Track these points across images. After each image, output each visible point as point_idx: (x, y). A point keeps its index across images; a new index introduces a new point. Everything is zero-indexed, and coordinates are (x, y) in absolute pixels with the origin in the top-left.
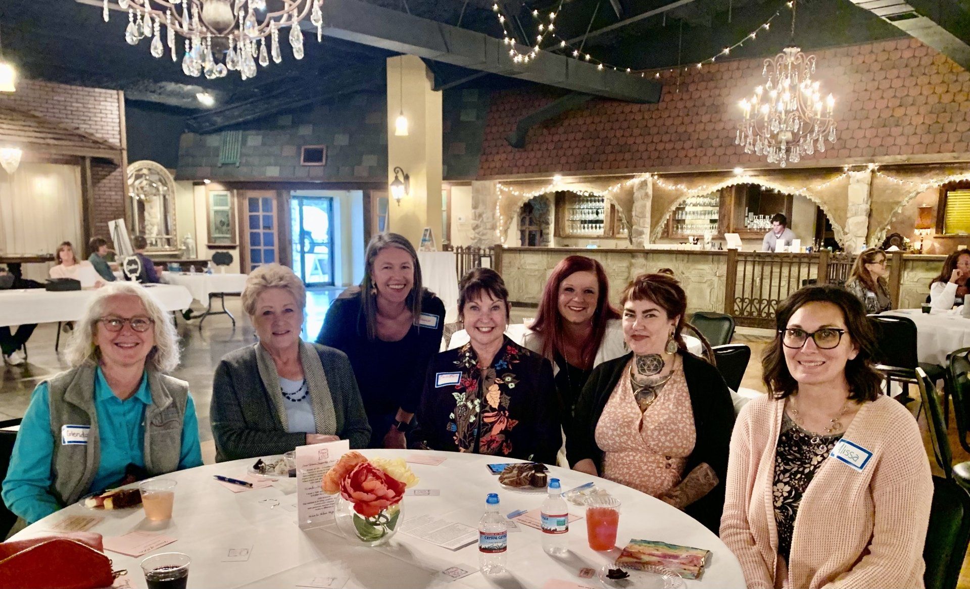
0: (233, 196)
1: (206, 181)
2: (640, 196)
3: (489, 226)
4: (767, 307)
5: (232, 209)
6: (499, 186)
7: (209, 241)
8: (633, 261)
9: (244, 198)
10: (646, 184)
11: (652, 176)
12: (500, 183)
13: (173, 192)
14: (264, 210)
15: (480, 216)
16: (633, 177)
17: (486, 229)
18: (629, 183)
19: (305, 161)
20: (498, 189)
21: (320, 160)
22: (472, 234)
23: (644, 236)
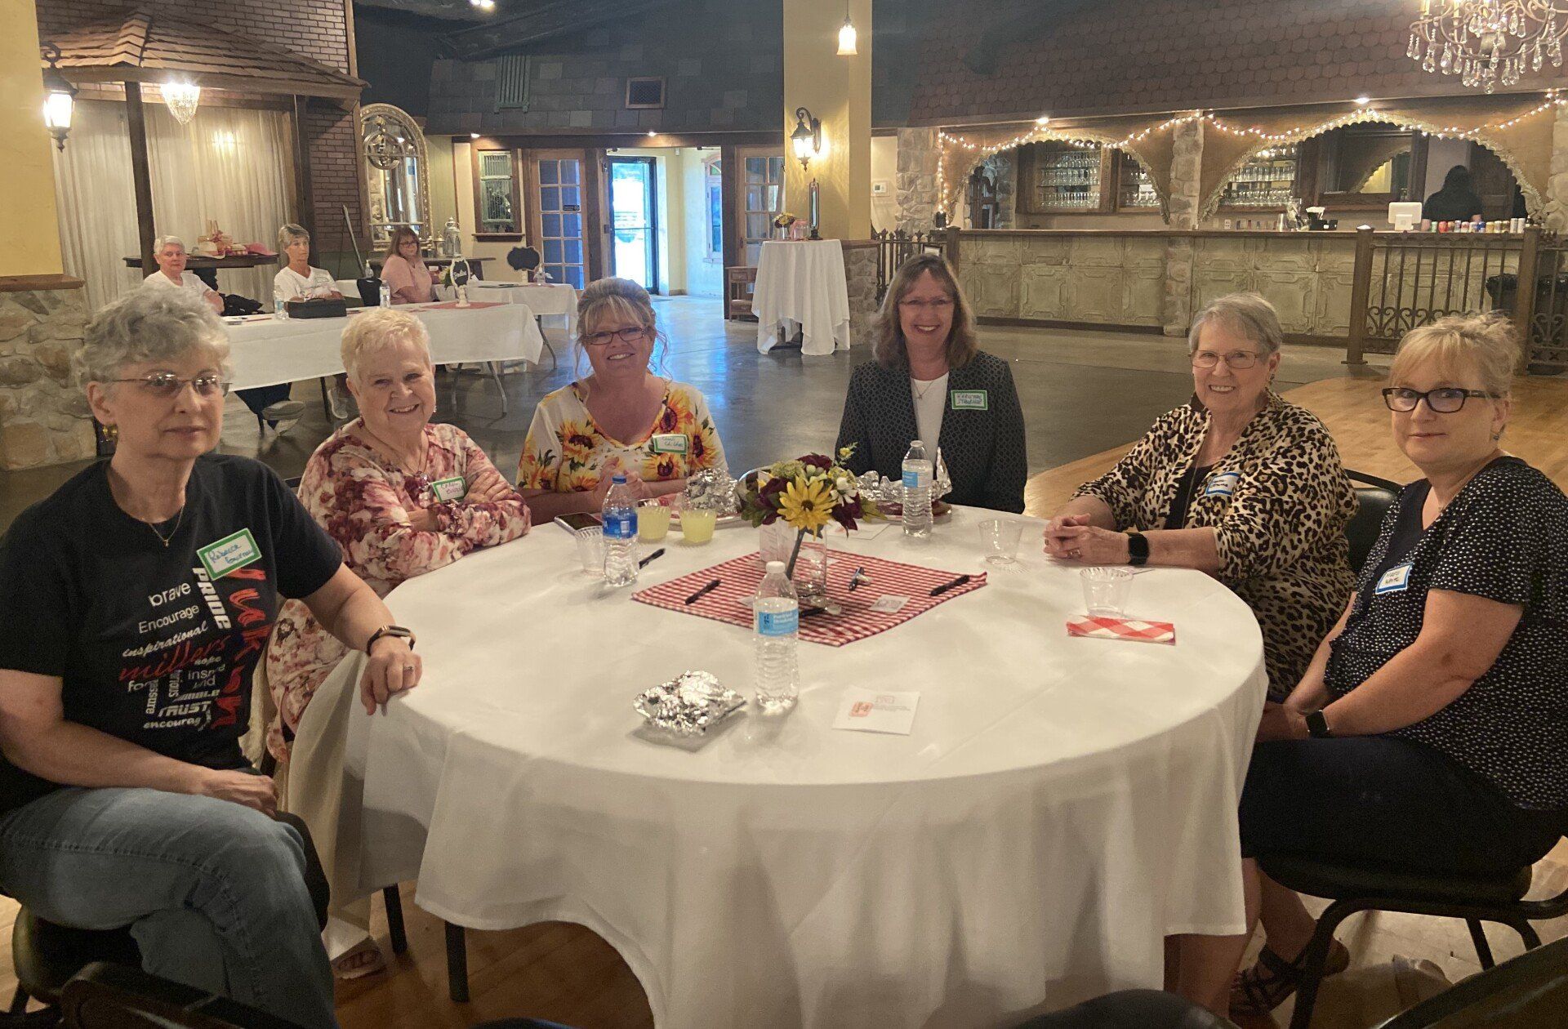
0: (515, 158)
1: (475, 136)
2: (1184, 147)
3: (926, 198)
4: (1394, 320)
6: (941, 135)
7: (477, 231)
8: (1171, 249)
9: (534, 162)
10: (1196, 129)
11: (1205, 114)
12: (942, 130)
13: (423, 153)
14: (563, 182)
15: (912, 182)
16: (1172, 116)
17: (921, 203)
18: (1163, 127)
19: (631, 103)
20: (940, 141)
21: (658, 100)
22: (897, 210)
23: (1190, 210)
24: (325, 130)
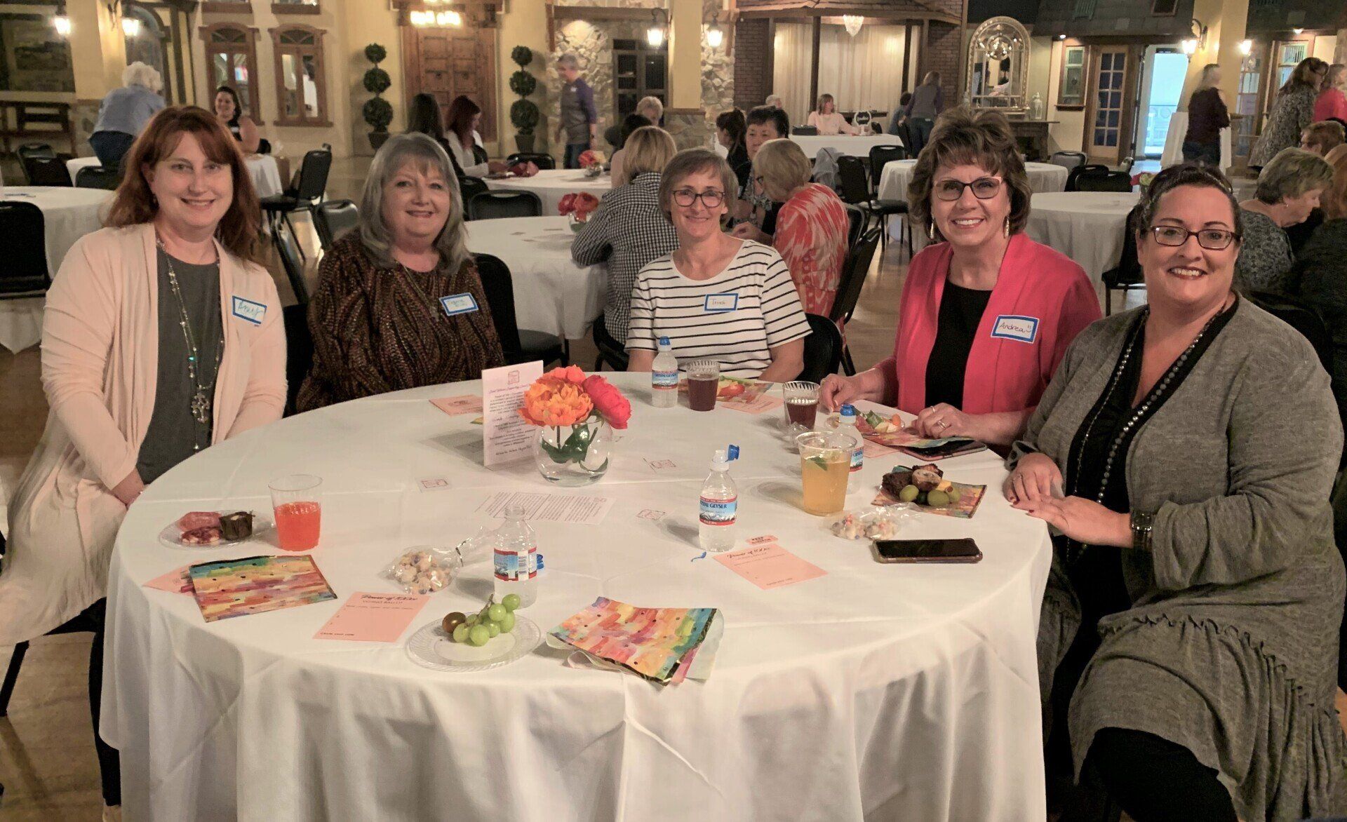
0: (1087, 51)
1: (1063, 36)
5: (1085, 65)
7: (1059, 102)
9: (1098, 55)
13: (1028, 48)
14: (1115, 68)
19: (1154, 11)
21: (1171, 10)
24: (942, 36)
